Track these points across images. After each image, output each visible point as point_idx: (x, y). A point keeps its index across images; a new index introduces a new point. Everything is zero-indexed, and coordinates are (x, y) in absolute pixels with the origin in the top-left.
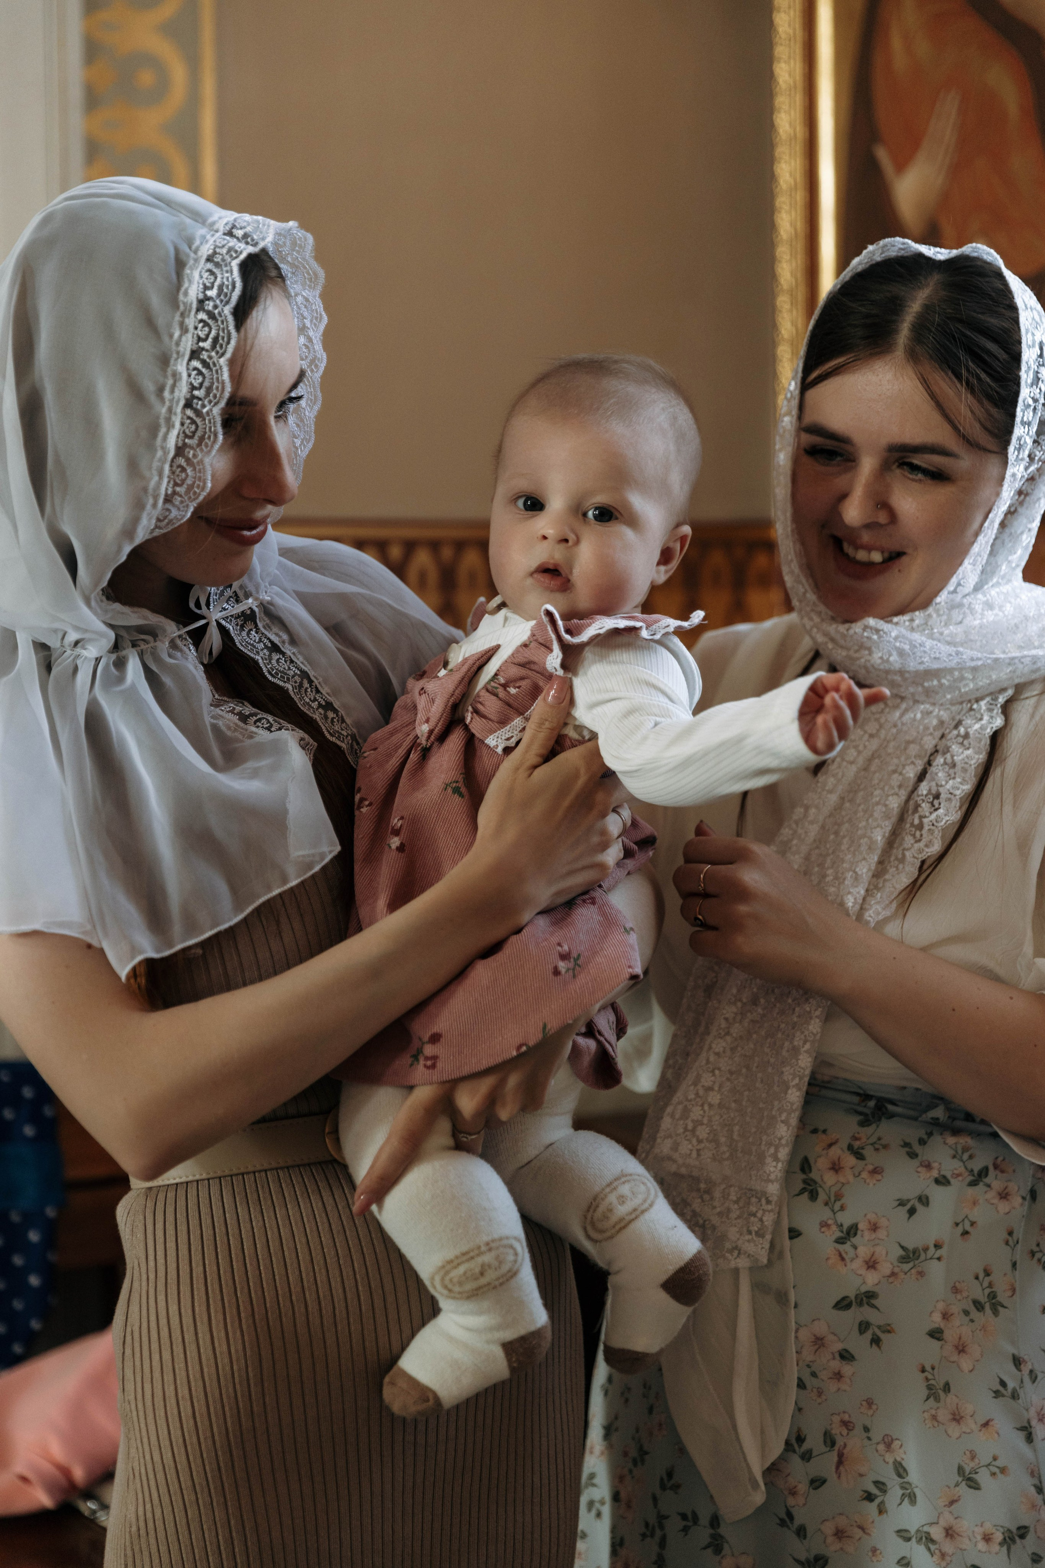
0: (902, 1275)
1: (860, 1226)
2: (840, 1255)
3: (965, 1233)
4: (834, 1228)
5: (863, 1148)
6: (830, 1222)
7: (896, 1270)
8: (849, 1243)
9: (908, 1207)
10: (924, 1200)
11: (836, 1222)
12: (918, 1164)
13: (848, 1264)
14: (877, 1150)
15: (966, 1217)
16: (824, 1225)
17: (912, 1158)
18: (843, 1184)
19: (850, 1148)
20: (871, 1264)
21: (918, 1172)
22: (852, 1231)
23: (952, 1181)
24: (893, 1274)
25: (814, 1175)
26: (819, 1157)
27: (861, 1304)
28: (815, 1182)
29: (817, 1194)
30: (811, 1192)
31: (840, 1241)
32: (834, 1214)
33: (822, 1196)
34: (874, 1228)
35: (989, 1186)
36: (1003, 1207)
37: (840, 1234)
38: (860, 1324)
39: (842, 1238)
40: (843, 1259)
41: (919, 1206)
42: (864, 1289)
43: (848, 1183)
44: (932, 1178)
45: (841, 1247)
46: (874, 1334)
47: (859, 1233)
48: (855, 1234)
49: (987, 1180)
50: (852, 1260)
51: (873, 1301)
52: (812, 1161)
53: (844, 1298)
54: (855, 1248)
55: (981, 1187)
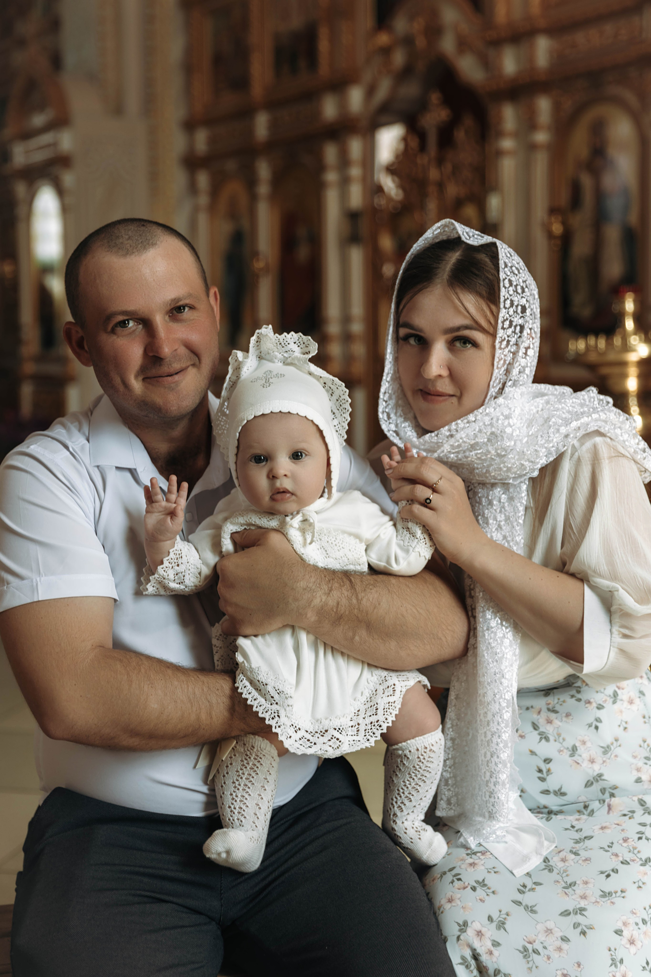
0: (608, 761)
1: (577, 745)
2: (576, 762)
3: (625, 728)
4: (565, 751)
5: (554, 707)
6: (562, 749)
7: (604, 759)
8: (576, 755)
9: (594, 726)
10: (598, 720)
11: (565, 748)
12: (584, 703)
13: (582, 765)
14: (561, 705)
15: (622, 721)
16: (560, 751)
17: (579, 701)
18: (558, 728)
19: (549, 710)
20: (592, 761)
21: (587, 707)
22: (574, 749)
23: (604, 705)
24: (604, 762)
25: (542, 729)
26: (538, 719)
27: (597, 781)
28: (544, 733)
29: (548, 738)
30: (545, 738)
31: (572, 755)
32: (562, 744)
33: (552, 738)
34: (584, 743)
35: (622, 700)
36: (634, 707)
37: (570, 753)
38: (601, 790)
39: (571, 754)
40: (578, 763)
41: (598, 724)
42: (595, 774)
43: (560, 726)
44: (595, 708)
45: (574, 758)
46: (609, 792)
47: (578, 748)
48: (577, 749)
49: (619, 697)
50: (582, 762)
51: (603, 778)
52: (536, 723)
53: (588, 781)
54: (580, 756)
55: (619, 703)
